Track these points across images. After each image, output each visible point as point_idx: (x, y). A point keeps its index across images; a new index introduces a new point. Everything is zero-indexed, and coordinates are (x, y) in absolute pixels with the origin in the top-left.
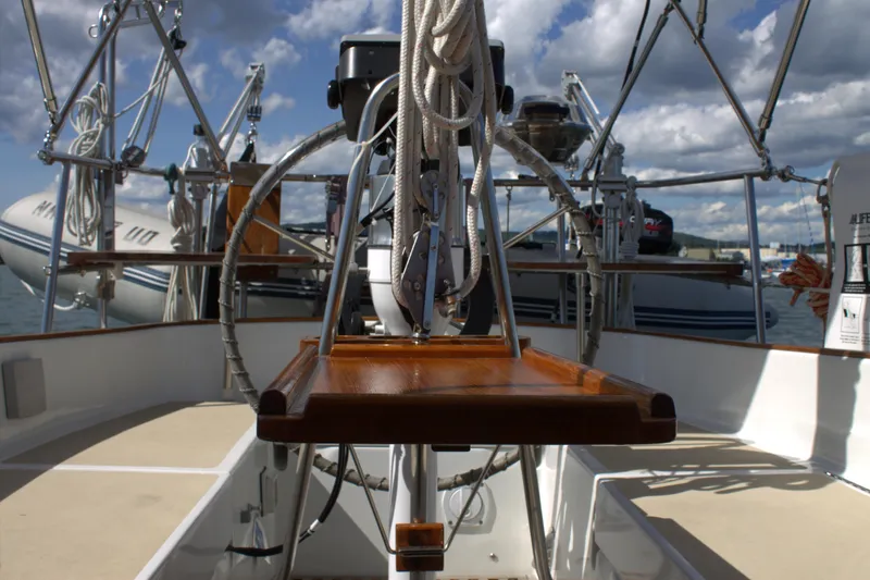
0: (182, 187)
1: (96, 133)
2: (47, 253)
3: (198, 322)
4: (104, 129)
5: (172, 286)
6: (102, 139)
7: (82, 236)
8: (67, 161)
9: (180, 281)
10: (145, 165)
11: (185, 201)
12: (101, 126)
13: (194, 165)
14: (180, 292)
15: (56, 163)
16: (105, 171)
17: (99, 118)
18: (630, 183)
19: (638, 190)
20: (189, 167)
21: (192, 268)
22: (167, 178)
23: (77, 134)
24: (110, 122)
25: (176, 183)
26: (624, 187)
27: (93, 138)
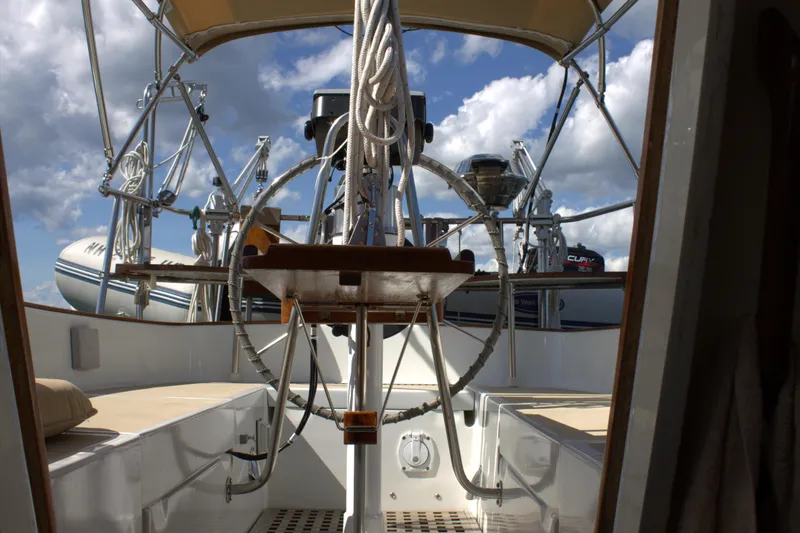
0: (203, 223)
1: (140, 178)
2: (98, 283)
3: (213, 323)
4: (145, 176)
5: (194, 303)
6: (143, 185)
7: (126, 257)
8: (118, 195)
9: (200, 296)
10: (175, 205)
11: (206, 236)
12: (144, 173)
13: (212, 207)
14: (199, 309)
15: (111, 197)
16: (145, 206)
17: (141, 167)
18: (555, 220)
19: (562, 225)
20: (208, 208)
21: (209, 286)
22: (192, 216)
23: (125, 180)
24: (150, 171)
25: (199, 222)
26: (550, 222)
27: (137, 182)
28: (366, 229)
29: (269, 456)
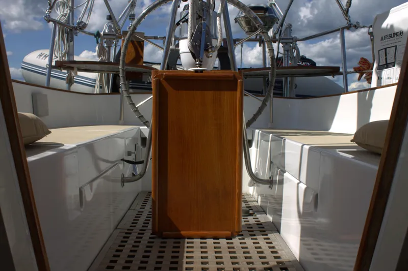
0: (102, 40)
1: (66, 14)
2: (45, 75)
3: (108, 94)
4: (70, 13)
5: (97, 84)
6: (69, 17)
7: (60, 58)
8: (55, 22)
9: (101, 80)
10: (86, 30)
11: (103, 47)
12: (69, 11)
13: (107, 31)
14: (101, 87)
15: (51, 23)
16: (70, 29)
17: (67, 8)
18: (294, 39)
19: (298, 42)
20: (104, 32)
21: (106, 74)
22: (95, 37)
23: (58, 15)
24: (72, 9)
25: (99, 39)
26: (291, 41)
27: (65, 16)
28: (201, 33)
29: (145, 162)
